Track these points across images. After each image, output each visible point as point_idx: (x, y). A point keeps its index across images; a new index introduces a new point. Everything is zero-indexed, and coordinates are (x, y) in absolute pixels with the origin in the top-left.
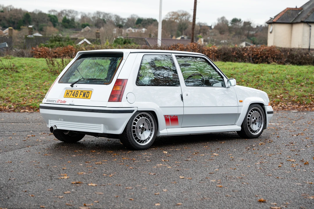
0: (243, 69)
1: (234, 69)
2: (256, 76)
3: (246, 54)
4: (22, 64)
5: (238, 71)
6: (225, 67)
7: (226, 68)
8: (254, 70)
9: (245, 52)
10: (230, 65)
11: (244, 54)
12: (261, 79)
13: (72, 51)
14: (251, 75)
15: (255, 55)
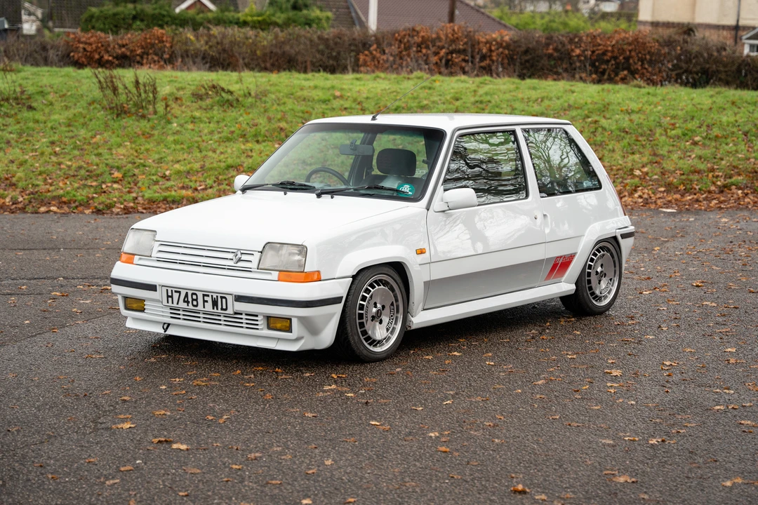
0: (561, 100)
1: (540, 100)
2: (590, 120)
3: (578, 51)
4: (41, 87)
5: (549, 106)
6: (520, 96)
7: (523, 99)
8: (586, 103)
9: (576, 47)
10: (534, 88)
11: (572, 50)
12: (602, 127)
13: (163, 42)
14: (579, 117)
15: (598, 54)
